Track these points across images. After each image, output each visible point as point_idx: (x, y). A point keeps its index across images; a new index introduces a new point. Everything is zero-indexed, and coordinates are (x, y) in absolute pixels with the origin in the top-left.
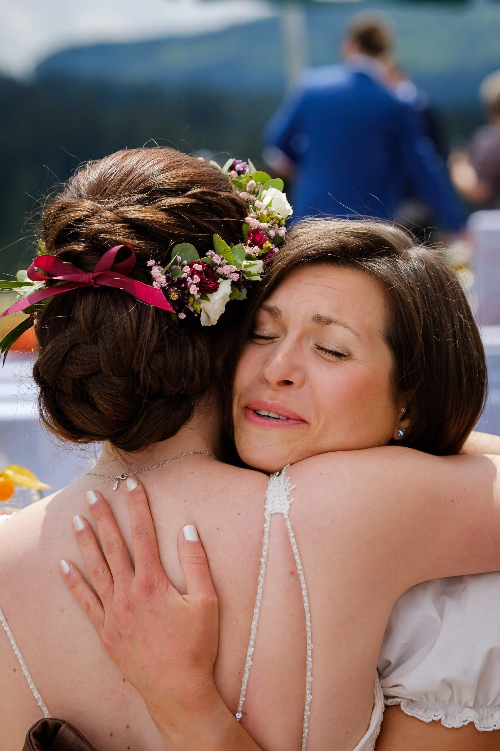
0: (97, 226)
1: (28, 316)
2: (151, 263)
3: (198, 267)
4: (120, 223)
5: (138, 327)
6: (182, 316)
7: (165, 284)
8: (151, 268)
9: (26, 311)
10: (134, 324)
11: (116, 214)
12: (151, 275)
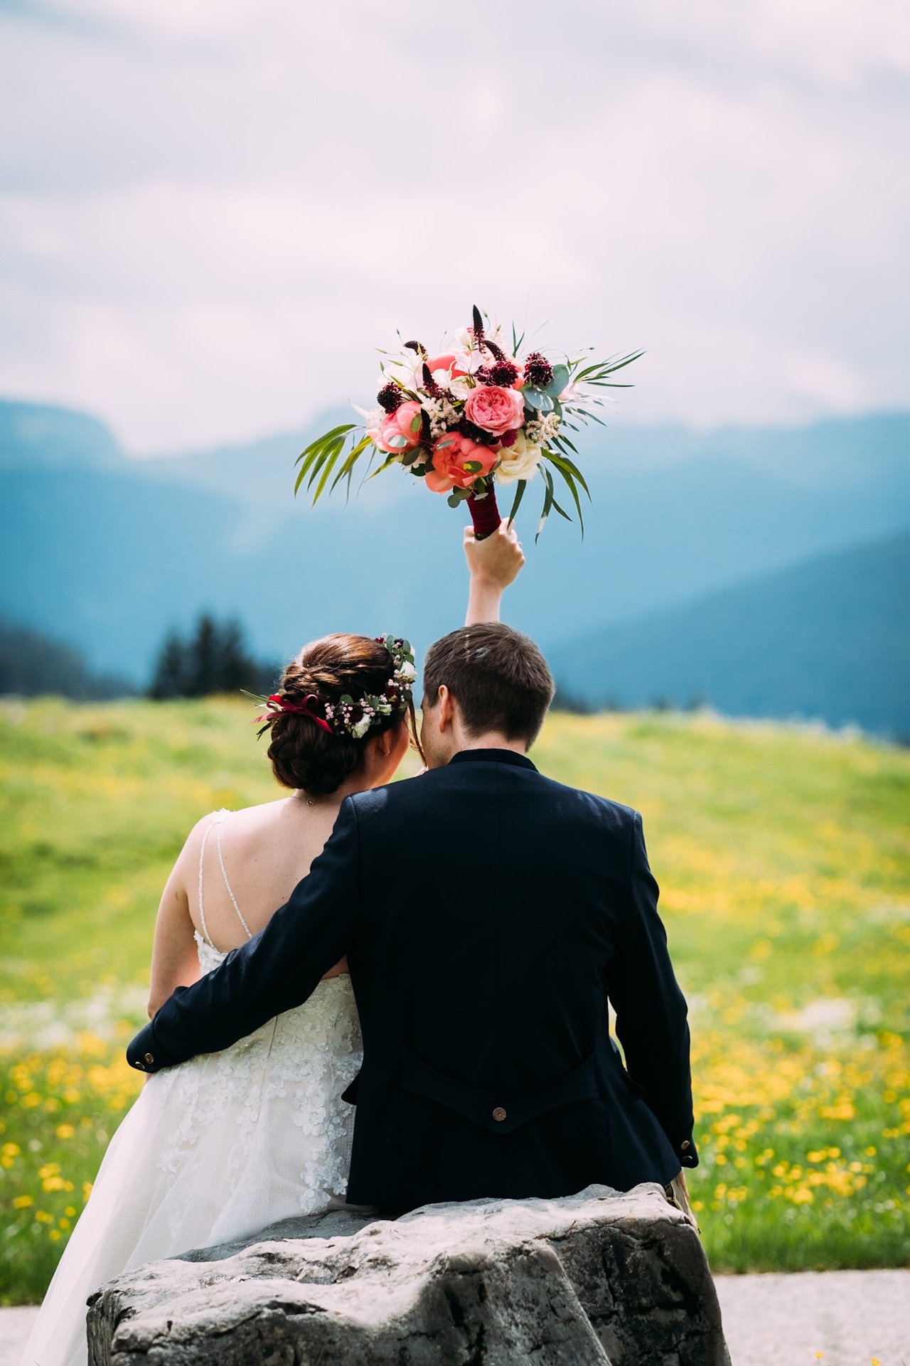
0: (304, 683)
1: (269, 722)
2: (327, 705)
3: (350, 709)
4: (313, 682)
5: (316, 737)
6: (343, 732)
7: (332, 716)
8: (326, 708)
9: (268, 720)
10: (314, 736)
11: (313, 677)
12: (325, 711)
